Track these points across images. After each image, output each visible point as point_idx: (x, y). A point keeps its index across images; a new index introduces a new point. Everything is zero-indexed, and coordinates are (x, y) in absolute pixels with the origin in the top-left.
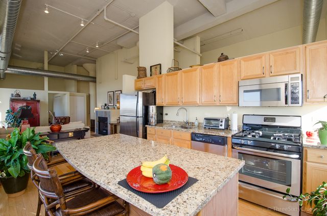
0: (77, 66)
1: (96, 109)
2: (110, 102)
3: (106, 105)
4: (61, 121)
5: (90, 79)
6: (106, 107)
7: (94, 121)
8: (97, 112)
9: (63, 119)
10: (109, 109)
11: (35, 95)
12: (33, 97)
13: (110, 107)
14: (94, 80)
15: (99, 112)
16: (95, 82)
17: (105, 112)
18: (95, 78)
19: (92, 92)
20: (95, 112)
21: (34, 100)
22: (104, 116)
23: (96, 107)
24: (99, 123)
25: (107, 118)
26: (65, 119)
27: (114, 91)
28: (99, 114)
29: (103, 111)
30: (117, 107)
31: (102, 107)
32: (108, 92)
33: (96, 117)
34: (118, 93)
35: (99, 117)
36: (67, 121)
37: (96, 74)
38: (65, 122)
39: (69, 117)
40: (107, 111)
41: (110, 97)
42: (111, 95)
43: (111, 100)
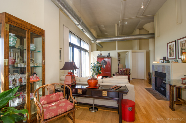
0: (139, 29)
2: (171, 55)
3: (165, 58)
4: (123, 72)
5: (148, 36)
6: (165, 61)
7: (151, 74)
9: (124, 70)
10: (169, 62)
11: (109, 54)
12: (108, 55)
13: (170, 61)
14: (152, 36)
15: (156, 65)
16: (153, 38)
17: (163, 66)
18: (154, 34)
19: (151, 48)
20: (152, 65)
21: (109, 57)
22: (161, 71)
23: (155, 61)
24: (156, 78)
25: (166, 74)
26: (126, 70)
27: (175, 41)
28: (155, 68)
29: (160, 65)
30: (182, 60)
31: (161, 61)
32: (168, 44)
33: (153, 71)
34: (183, 41)
35: (155, 72)
36: (128, 72)
37: (154, 31)
38: (126, 72)
39: (130, 69)
40: (165, 66)
41: (171, 48)
42: (172, 46)
43: (171, 52)
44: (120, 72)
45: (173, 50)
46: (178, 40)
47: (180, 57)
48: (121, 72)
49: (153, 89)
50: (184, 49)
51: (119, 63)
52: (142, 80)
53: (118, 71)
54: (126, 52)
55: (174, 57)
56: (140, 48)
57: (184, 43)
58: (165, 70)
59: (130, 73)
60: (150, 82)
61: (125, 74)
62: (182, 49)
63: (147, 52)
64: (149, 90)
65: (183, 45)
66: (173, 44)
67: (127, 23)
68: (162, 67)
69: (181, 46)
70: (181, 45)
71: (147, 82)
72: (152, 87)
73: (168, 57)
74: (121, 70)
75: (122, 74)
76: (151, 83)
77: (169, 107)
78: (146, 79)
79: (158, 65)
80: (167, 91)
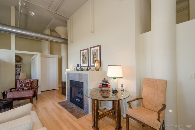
0: (50, 31)
1: (67, 70)
2: (83, 62)
3: (78, 65)
4: (25, 86)
6: (78, 68)
7: (65, 83)
8: (68, 74)
9: (28, 83)
10: (82, 70)
13: (84, 68)
14: (65, 41)
15: (71, 74)
16: (67, 44)
17: (80, 74)
19: (63, 54)
20: (66, 73)
22: (77, 80)
23: (68, 68)
24: (71, 88)
25: (83, 83)
26: (32, 82)
27: (88, 49)
28: (70, 77)
29: (77, 73)
30: (95, 67)
31: (74, 68)
32: (81, 51)
33: (67, 80)
34: (95, 50)
35: (70, 80)
36: (34, 85)
37: (67, 36)
38: (31, 86)
39: (38, 80)
40: (82, 74)
41: (83, 56)
42: (85, 54)
43: (84, 59)
44: (19, 86)
45: (86, 58)
46: (91, 48)
47: (92, 65)
48: (21, 86)
49: (68, 102)
50: (96, 58)
51: (21, 71)
52: (54, 90)
53: (16, 85)
54: (33, 55)
55: (87, 65)
56: (51, 53)
57: (96, 51)
58: (82, 79)
59: (37, 85)
60: (64, 93)
61: (29, 89)
62: (94, 58)
63: (59, 58)
64: (64, 105)
65: (95, 54)
66: (86, 52)
67: (33, 14)
68: (78, 75)
69: (93, 55)
70: (93, 53)
71: (59, 92)
72: (66, 99)
73: (81, 64)
74: (20, 83)
75: (23, 89)
76: (66, 94)
77: (91, 127)
78: (58, 89)
79: (74, 73)
80: (84, 102)
